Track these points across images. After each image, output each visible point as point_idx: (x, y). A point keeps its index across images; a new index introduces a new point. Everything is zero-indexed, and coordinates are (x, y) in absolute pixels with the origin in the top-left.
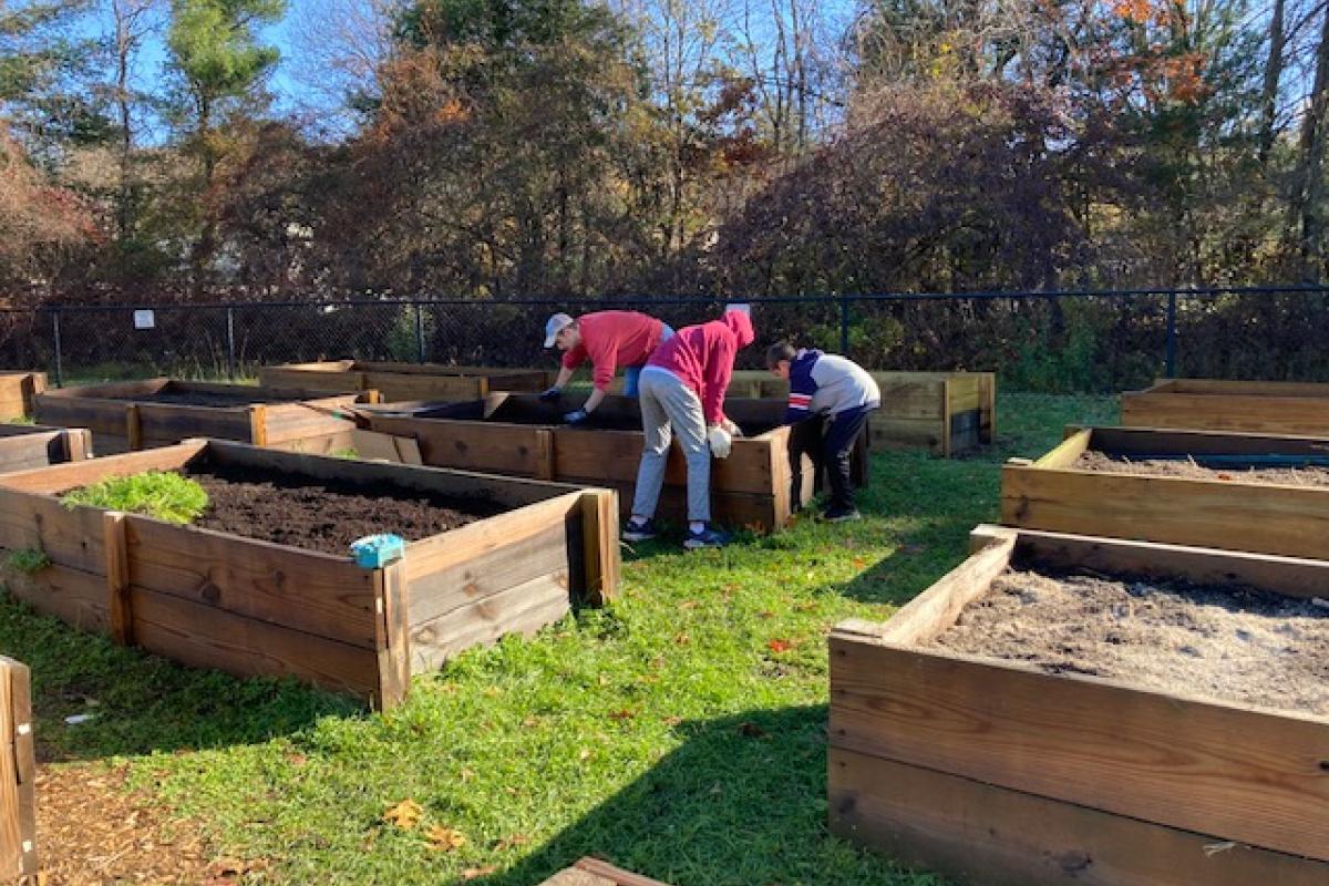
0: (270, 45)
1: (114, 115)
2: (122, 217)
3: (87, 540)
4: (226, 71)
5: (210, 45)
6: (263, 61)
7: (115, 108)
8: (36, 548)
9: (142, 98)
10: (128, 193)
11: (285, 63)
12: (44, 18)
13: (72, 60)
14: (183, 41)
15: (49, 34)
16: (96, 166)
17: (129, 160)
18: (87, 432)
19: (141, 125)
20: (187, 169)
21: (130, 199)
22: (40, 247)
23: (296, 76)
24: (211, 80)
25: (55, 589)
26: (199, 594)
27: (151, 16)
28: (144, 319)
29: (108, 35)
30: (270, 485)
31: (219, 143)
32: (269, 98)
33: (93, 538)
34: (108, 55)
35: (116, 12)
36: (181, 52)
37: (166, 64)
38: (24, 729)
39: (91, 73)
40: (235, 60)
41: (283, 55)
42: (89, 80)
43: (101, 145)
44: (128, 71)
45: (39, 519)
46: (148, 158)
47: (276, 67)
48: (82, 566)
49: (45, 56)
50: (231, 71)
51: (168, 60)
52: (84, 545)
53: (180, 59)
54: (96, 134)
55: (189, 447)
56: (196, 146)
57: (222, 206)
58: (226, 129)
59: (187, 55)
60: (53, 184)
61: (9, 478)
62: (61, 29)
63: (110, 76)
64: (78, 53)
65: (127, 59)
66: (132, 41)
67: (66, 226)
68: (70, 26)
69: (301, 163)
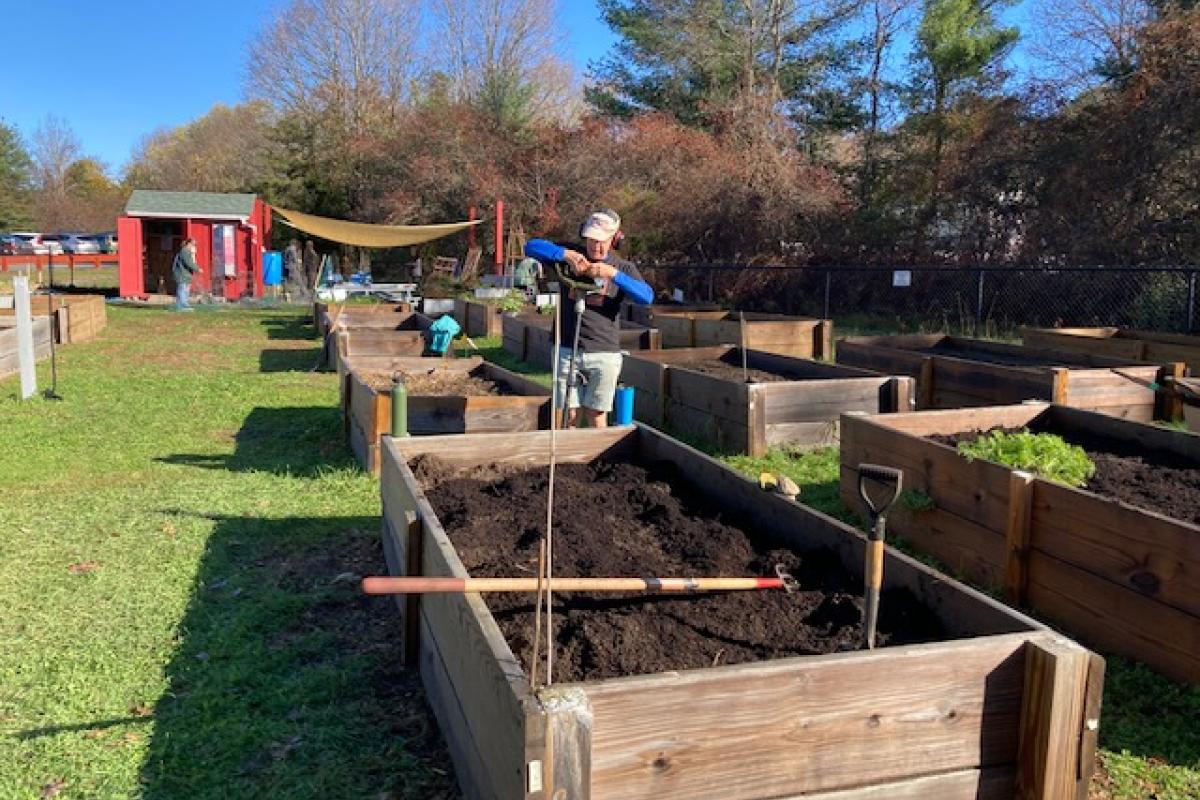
0: (1011, 26)
1: (865, 103)
2: (861, 192)
3: (982, 493)
4: (967, 55)
5: (957, 32)
6: (1004, 41)
7: (867, 96)
8: (922, 490)
9: (889, 87)
10: (869, 168)
11: (1023, 41)
12: (817, 28)
13: (837, 60)
14: (932, 31)
15: (822, 39)
16: (844, 147)
17: (873, 140)
18: (913, 381)
19: (887, 109)
20: (920, 145)
21: (869, 173)
22: (800, 216)
23: (1033, 52)
24: (953, 63)
25: (935, 531)
26: (1126, 579)
27: (905, 14)
28: (902, 278)
29: (868, 35)
30: (1140, 460)
31: (954, 120)
32: (1004, 75)
33: (990, 493)
34: (865, 53)
35: (877, 14)
36: (928, 40)
37: (911, 55)
38: (1093, 724)
39: (850, 69)
40: (977, 42)
41: (1022, 33)
42: (849, 75)
43: (851, 130)
44: (882, 64)
45: (928, 464)
46: (887, 139)
47: (1014, 46)
48: (972, 518)
49: (819, 58)
50: (973, 54)
51: (914, 51)
52: (978, 498)
53: (925, 48)
54: (849, 120)
55: (1032, 408)
56: (932, 125)
57: (953, 177)
58: (961, 107)
59: (934, 45)
60: (813, 163)
61: (889, 420)
62: (831, 35)
63: (866, 70)
64: (841, 53)
65: (882, 54)
66: (886, 39)
67: (821, 199)
68: (838, 31)
69: (1033, 135)
